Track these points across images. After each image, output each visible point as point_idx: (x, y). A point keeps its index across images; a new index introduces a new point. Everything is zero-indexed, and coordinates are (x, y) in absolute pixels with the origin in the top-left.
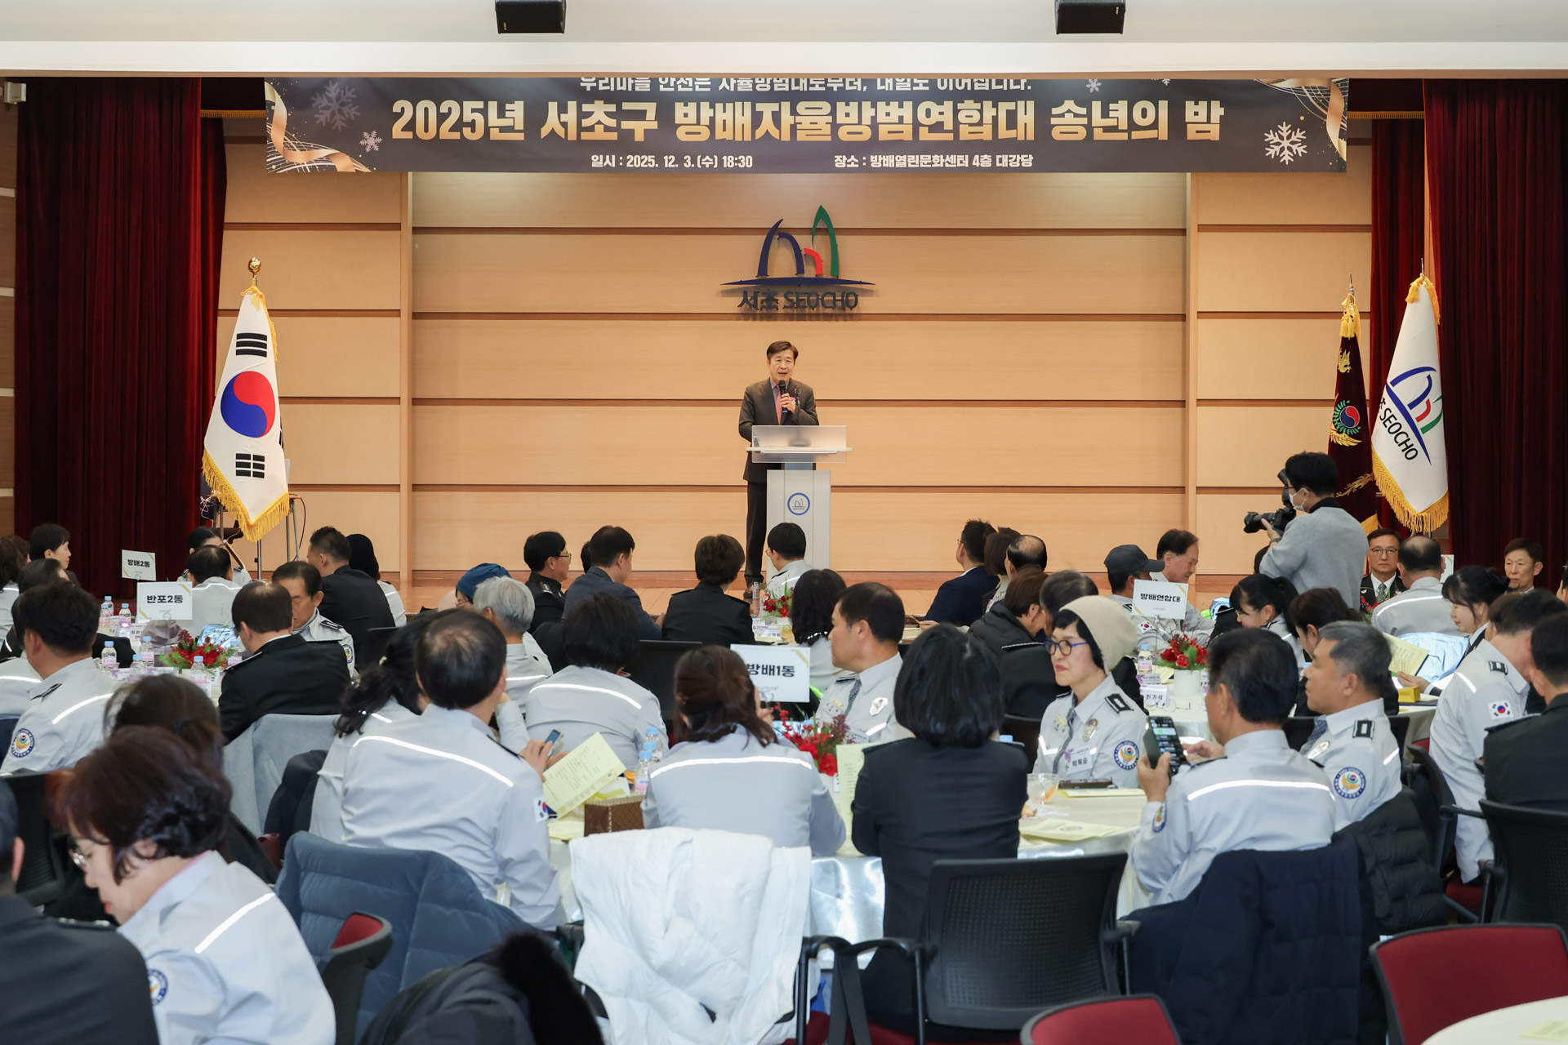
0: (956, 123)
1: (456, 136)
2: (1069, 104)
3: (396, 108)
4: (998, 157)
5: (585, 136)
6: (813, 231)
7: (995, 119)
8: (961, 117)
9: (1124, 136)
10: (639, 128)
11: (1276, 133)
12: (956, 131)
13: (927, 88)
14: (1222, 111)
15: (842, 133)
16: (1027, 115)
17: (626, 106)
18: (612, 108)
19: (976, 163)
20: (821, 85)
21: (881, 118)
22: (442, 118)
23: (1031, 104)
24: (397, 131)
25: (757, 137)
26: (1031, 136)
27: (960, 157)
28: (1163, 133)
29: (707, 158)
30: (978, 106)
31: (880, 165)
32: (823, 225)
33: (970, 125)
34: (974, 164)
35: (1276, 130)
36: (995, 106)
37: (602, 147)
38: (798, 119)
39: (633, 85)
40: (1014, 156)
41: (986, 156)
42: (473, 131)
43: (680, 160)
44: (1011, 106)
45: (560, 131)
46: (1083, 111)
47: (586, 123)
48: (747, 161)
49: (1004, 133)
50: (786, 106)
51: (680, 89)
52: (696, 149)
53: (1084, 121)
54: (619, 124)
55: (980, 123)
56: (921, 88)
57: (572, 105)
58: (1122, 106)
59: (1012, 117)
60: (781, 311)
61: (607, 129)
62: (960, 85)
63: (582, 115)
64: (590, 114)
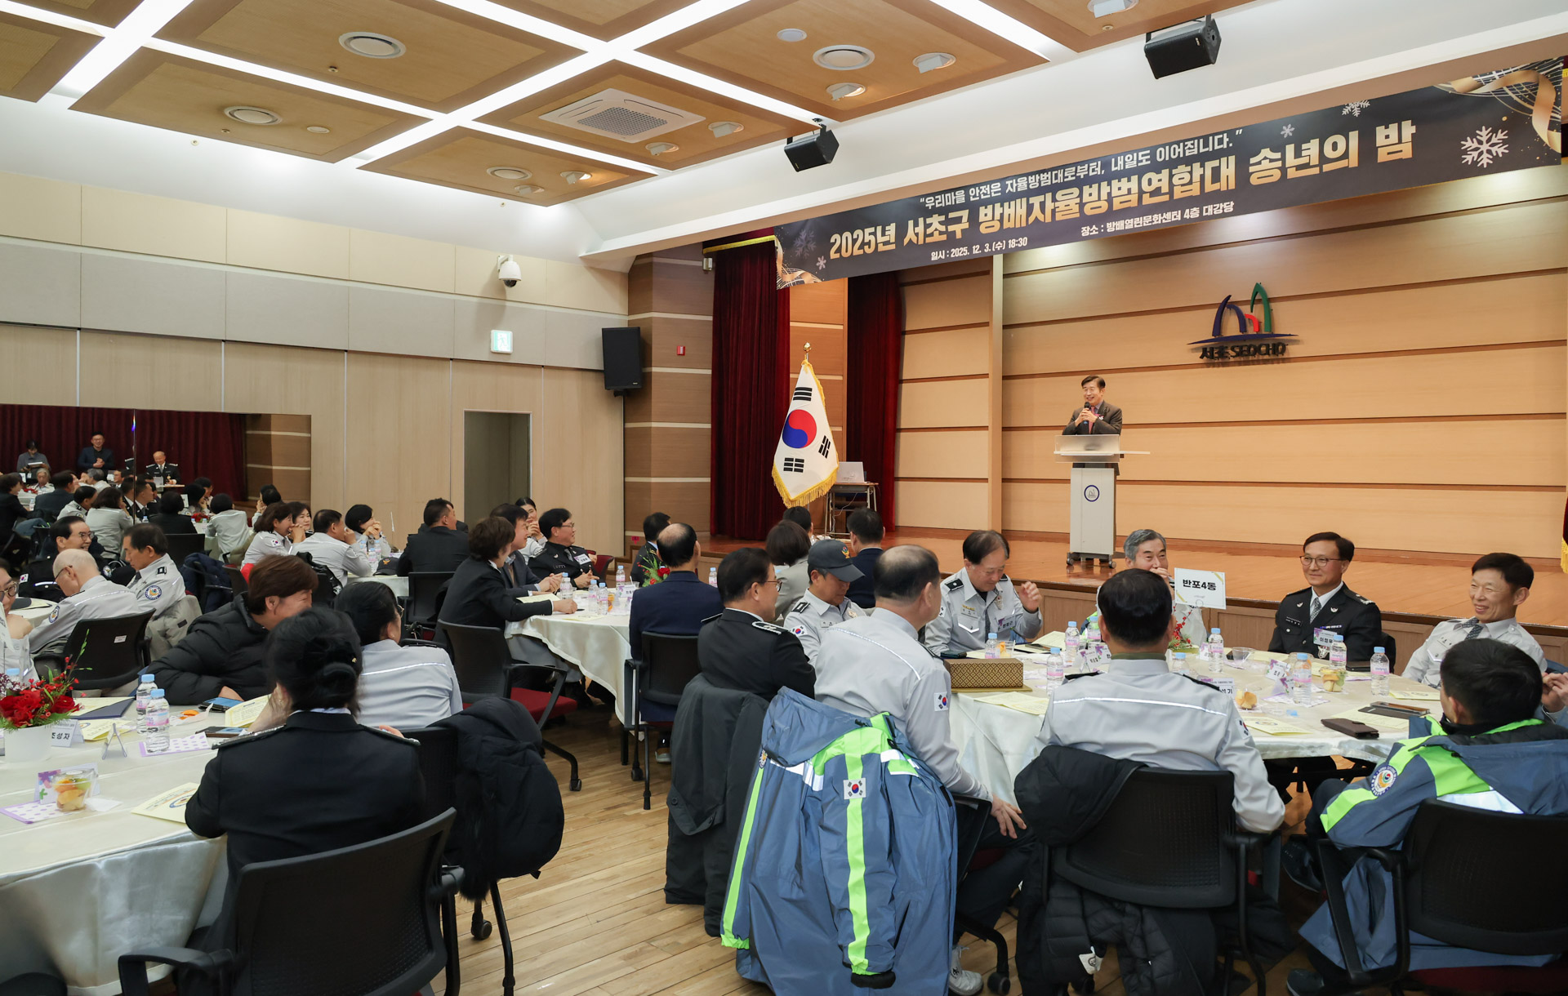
0: (1171, 185)
1: (861, 252)
2: (1266, 152)
3: (832, 240)
4: (1205, 208)
5: (929, 240)
6: (1253, 302)
7: (1202, 177)
8: (1175, 180)
9: (1316, 171)
10: (957, 229)
11: (1474, 140)
12: (1171, 192)
13: (1149, 162)
14: (1413, 129)
15: (1088, 211)
16: (1228, 167)
17: (951, 215)
18: (943, 218)
19: (1187, 216)
20: (1072, 176)
21: (1115, 193)
22: (854, 241)
23: (1232, 159)
24: (833, 255)
25: (1030, 223)
26: (1232, 186)
27: (1175, 213)
28: (1353, 161)
29: (999, 243)
30: (1189, 168)
31: (1113, 230)
32: (1259, 296)
33: (1182, 185)
34: (1185, 216)
35: (1473, 136)
36: (1202, 166)
37: (938, 246)
38: (1057, 204)
39: (955, 200)
40: (1218, 205)
41: (1195, 209)
42: (869, 247)
43: (982, 248)
44: (1215, 163)
45: (914, 240)
46: (1278, 155)
47: (929, 231)
48: (1024, 241)
49: (1210, 187)
50: (1049, 196)
51: (983, 197)
52: (992, 238)
53: (1279, 164)
54: (947, 228)
55: (1190, 182)
56: (1144, 163)
57: (921, 220)
58: (1315, 143)
59: (1216, 173)
60: (1232, 359)
61: (941, 233)
62: (1174, 154)
63: (927, 226)
64: (931, 224)
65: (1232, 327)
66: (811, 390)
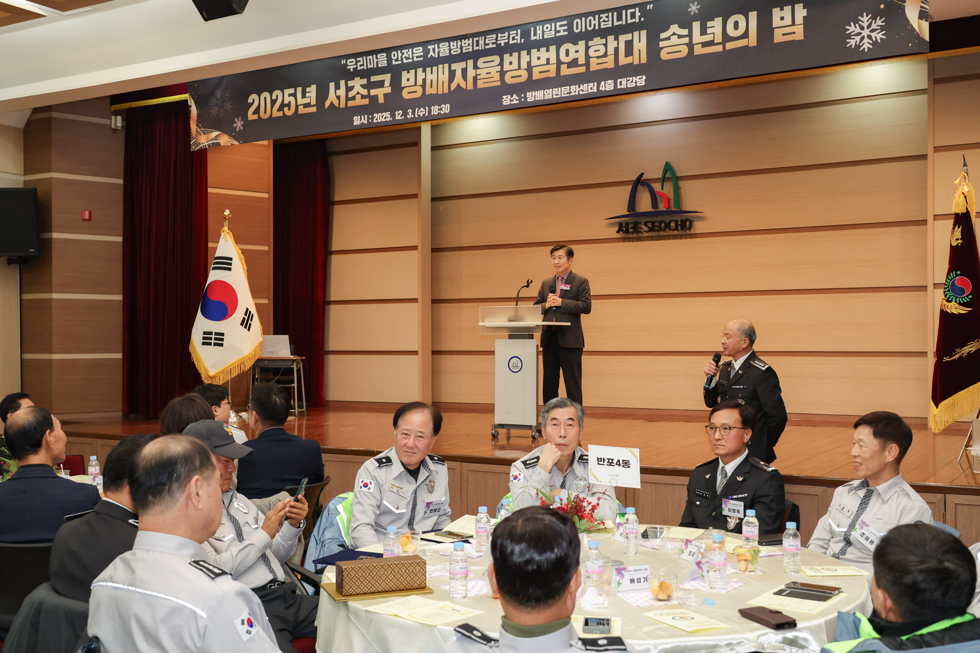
0: (588, 57)
1: (280, 114)
2: (674, 28)
3: (250, 101)
4: (619, 80)
5: (350, 104)
6: (664, 180)
7: (616, 50)
8: (591, 52)
9: (719, 48)
10: (380, 93)
11: (857, 25)
12: (587, 64)
13: (566, 33)
14: (804, 13)
15: (508, 79)
16: (640, 42)
17: (373, 79)
18: (364, 81)
19: (602, 88)
20: (493, 43)
21: (534, 62)
22: (273, 102)
23: (644, 33)
24: (251, 116)
25: (452, 89)
26: (644, 60)
27: (591, 85)
28: (752, 41)
29: (422, 109)
30: (603, 41)
31: (533, 100)
32: (669, 174)
33: (598, 57)
34: (601, 89)
35: (856, 21)
36: (616, 39)
37: (360, 110)
38: (479, 71)
39: (377, 63)
40: (631, 78)
41: (610, 82)
42: (289, 109)
43: (405, 114)
44: (628, 37)
45: (336, 103)
46: (685, 32)
47: (351, 94)
48: (446, 109)
49: (623, 60)
50: (470, 62)
51: (405, 61)
52: (415, 103)
53: (686, 40)
54: (369, 92)
55: (605, 55)
56: (562, 33)
57: (342, 83)
58: (718, 21)
59: (629, 45)
60: (645, 234)
61: (363, 97)
62: (590, 26)
63: (349, 89)
64: (352, 88)
65: (645, 204)
66: (231, 259)
